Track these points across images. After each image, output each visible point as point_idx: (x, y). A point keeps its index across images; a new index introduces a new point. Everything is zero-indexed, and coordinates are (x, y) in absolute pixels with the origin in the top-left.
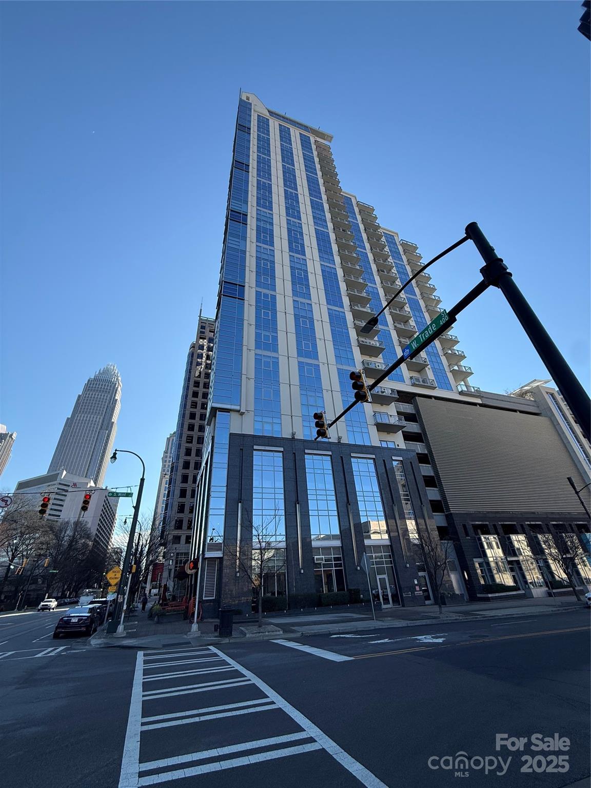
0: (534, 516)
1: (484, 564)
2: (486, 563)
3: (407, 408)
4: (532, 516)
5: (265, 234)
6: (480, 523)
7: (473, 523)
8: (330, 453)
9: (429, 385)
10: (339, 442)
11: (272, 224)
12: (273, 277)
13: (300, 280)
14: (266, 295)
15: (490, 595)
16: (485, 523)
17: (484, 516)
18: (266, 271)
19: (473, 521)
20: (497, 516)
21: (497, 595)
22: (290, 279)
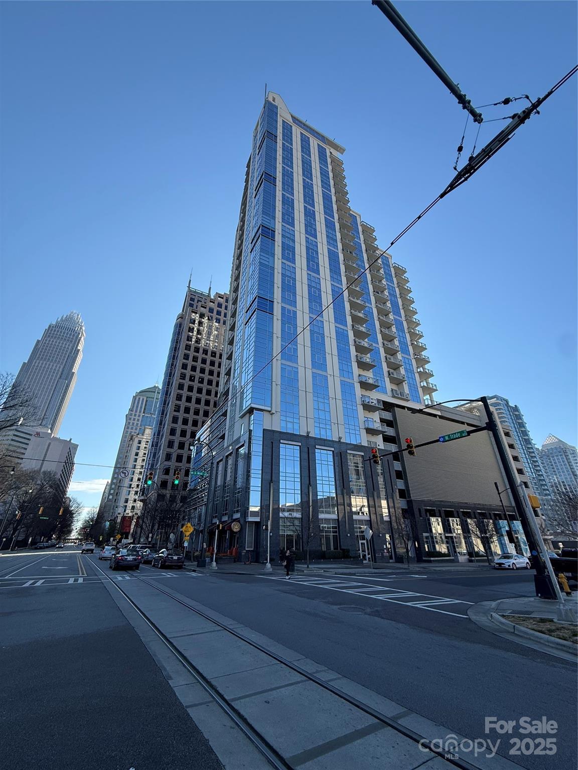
0: (466, 506)
1: (430, 537)
2: (431, 537)
3: (388, 416)
4: (466, 505)
5: (289, 252)
6: (430, 508)
7: (426, 508)
8: (333, 449)
9: (405, 398)
10: (340, 441)
11: (294, 241)
12: (295, 294)
13: (315, 297)
14: (289, 311)
15: (432, 559)
16: (433, 508)
17: (432, 503)
18: (289, 288)
19: (425, 506)
20: (441, 504)
21: (436, 559)
22: (307, 297)
